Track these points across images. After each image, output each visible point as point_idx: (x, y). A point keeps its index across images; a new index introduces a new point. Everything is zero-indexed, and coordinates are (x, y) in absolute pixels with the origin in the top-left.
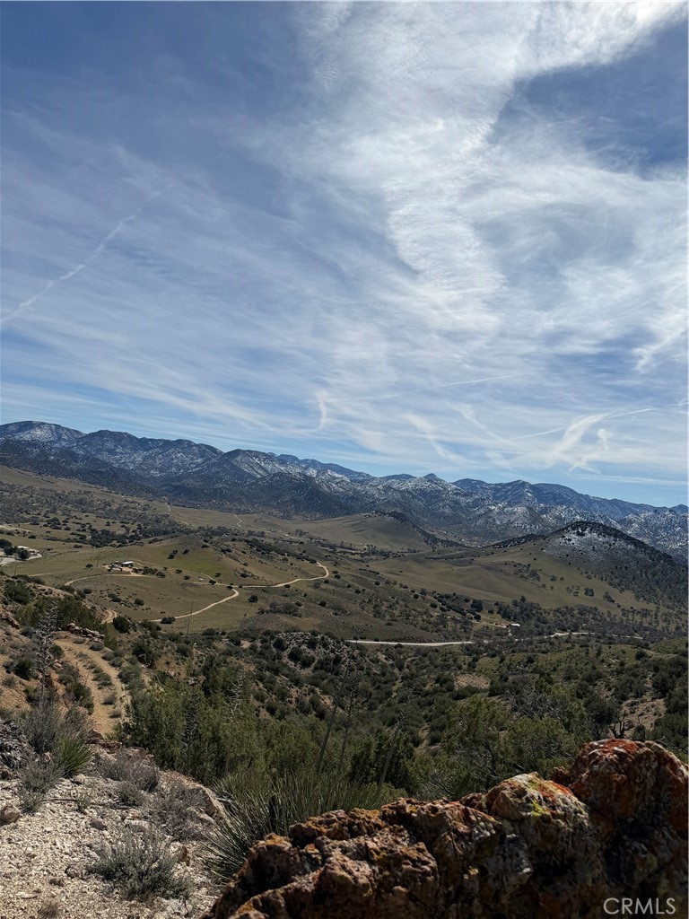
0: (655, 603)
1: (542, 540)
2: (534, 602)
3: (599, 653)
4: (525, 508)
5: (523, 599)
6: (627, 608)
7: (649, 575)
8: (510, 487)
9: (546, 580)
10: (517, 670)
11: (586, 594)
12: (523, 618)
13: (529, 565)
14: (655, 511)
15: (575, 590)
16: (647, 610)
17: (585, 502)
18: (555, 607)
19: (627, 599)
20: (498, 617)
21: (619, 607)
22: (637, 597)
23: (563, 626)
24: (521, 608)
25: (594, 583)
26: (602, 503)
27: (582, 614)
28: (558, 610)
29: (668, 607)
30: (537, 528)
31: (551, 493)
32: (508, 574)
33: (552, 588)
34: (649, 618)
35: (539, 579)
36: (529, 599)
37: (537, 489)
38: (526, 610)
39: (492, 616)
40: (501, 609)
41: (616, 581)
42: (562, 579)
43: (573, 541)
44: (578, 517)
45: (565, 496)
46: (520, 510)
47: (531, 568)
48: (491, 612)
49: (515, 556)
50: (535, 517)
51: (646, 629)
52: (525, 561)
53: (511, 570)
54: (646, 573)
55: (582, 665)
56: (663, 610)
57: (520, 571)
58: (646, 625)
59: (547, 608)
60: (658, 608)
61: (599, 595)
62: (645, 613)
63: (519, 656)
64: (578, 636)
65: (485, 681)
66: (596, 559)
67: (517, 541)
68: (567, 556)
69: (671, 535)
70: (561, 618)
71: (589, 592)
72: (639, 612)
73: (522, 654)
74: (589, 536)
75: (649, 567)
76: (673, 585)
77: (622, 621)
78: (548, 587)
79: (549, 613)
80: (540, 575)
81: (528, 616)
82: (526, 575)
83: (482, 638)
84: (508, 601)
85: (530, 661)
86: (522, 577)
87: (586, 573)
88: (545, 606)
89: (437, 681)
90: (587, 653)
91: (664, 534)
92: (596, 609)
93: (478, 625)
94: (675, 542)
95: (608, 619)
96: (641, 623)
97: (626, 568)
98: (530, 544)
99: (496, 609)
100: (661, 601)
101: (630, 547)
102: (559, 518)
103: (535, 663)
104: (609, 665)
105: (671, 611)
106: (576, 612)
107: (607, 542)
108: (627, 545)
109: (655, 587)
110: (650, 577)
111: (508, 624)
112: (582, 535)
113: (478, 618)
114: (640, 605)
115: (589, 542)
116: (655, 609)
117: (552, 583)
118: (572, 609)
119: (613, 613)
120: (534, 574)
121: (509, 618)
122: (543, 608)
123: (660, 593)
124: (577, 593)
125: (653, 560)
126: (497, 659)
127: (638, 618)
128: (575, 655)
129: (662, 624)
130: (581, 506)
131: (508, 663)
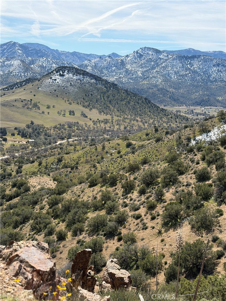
0: (111, 115)
1: (38, 82)
2: (39, 124)
3: (104, 148)
4: (19, 61)
5: (32, 123)
6: (96, 120)
7: (105, 97)
8: (5, 47)
9: (43, 108)
10: (52, 168)
11: (70, 114)
12: (35, 135)
13: (31, 100)
14: (100, 58)
15: (63, 113)
16: (107, 119)
17: (56, 54)
18: (53, 125)
19: (94, 114)
20: (18, 138)
21: (91, 120)
22: (100, 112)
23: (62, 136)
24: (33, 129)
25: (74, 107)
26: (67, 54)
27: (70, 127)
28: (55, 127)
29: (118, 116)
30: (29, 75)
31: (34, 49)
32: (18, 108)
33: (48, 113)
34: (108, 125)
35: (39, 108)
36: (37, 122)
37: (24, 47)
38: (36, 130)
39: (14, 137)
40: (19, 132)
41: (87, 104)
42: (54, 107)
43: (58, 80)
44: (54, 65)
45: (43, 51)
46: (16, 63)
47: (33, 102)
48: (13, 135)
49: (20, 94)
50: (27, 67)
51: (108, 131)
52: (28, 97)
53: (20, 104)
54: (103, 97)
55: (95, 157)
56: (115, 118)
57: (26, 105)
58: (108, 128)
59: (49, 126)
60: (112, 117)
61: (78, 114)
62: (106, 122)
63: (51, 159)
64: (73, 141)
65: (49, 179)
66: (73, 91)
67: (20, 85)
68: (55, 91)
69: (110, 73)
70: (59, 132)
71: (72, 113)
72: (102, 122)
73: (53, 157)
74: (67, 76)
75: (105, 93)
76: (119, 102)
77: (94, 128)
78: (46, 113)
79: (51, 130)
80: (40, 106)
81: (38, 133)
82: (30, 107)
83: (13, 152)
84: (23, 126)
85: (60, 160)
86: (28, 108)
87: (68, 101)
88: (47, 126)
89: (14, 186)
90: (96, 149)
91: (106, 72)
92: (78, 123)
93: (8, 145)
94: (113, 76)
95: (86, 128)
96: (105, 128)
97: (92, 95)
98: (30, 85)
99: (16, 132)
100: (113, 113)
101: (93, 81)
102: (42, 67)
103: (63, 161)
104: (111, 154)
105: (120, 118)
106: (66, 127)
107: (79, 79)
108: (91, 79)
109: (109, 105)
110: (106, 99)
111: (26, 140)
112: (63, 75)
113: (5, 140)
114: (103, 117)
115: (68, 81)
116: (111, 118)
117: (48, 110)
118: (64, 125)
119: (88, 124)
120: (35, 106)
121: (26, 137)
122: (46, 127)
123: (112, 108)
124: (65, 114)
125: (107, 88)
126: (36, 164)
127: (102, 125)
128: (88, 151)
129: (116, 127)
130: (54, 58)
131: (45, 165)
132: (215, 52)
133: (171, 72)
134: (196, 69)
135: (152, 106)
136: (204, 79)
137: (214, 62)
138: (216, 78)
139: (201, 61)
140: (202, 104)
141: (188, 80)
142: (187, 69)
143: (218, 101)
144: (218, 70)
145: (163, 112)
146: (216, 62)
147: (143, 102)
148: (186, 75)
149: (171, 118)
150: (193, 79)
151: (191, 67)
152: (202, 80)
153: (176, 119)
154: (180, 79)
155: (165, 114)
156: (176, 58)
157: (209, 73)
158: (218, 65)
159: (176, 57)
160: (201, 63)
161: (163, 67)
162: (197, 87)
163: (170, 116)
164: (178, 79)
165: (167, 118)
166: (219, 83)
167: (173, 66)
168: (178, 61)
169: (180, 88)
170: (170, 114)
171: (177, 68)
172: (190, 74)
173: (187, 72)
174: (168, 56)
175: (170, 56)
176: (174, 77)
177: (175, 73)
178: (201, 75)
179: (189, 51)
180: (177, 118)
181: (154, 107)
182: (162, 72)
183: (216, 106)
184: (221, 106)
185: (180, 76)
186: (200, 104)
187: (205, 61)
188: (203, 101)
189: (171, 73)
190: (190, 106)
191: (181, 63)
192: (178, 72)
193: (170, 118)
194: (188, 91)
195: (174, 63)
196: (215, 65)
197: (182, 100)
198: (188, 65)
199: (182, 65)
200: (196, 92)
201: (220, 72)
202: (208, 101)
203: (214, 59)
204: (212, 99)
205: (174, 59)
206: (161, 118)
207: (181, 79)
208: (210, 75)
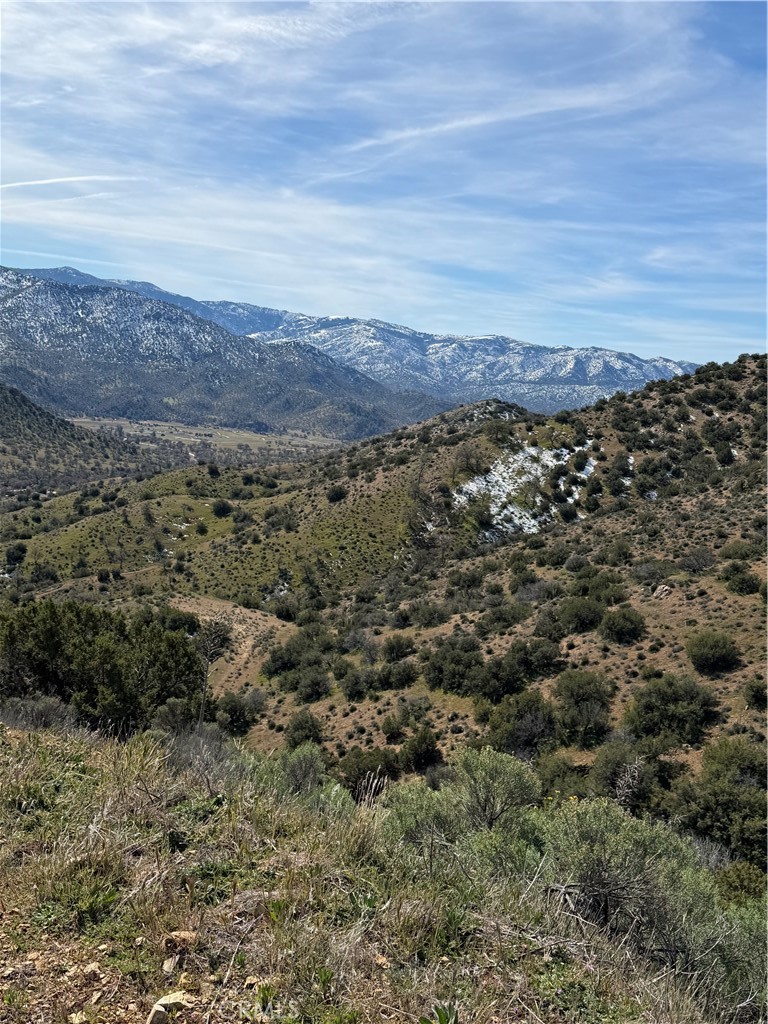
132: (133, 283)
133: (32, 324)
134: (99, 321)
135: (34, 413)
136: (124, 350)
137: (147, 307)
138: (153, 350)
139: (111, 303)
140: (129, 413)
141: (82, 350)
142: (75, 321)
143: (168, 407)
144: (157, 329)
145: (66, 429)
146: (152, 308)
147: (6, 401)
148: (75, 336)
149: (91, 445)
150: (93, 348)
151: (88, 315)
152: (119, 352)
153: (103, 448)
154: (58, 346)
155: (73, 436)
156: (43, 287)
157: (136, 335)
158: (157, 317)
159: (45, 285)
160: (111, 307)
161: (9, 309)
162: (107, 368)
163: (87, 441)
164: (53, 346)
165: (78, 446)
166: (162, 363)
167: (35, 310)
168: (50, 299)
169: (60, 369)
170: (87, 435)
171: (47, 315)
172: (84, 335)
173: (76, 327)
174: (19, 281)
175: (25, 283)
176: (42, 340)
177: (44, 326)
178: (114, 338)
179: (65, 272)
180: (108, 445)
181: (40, 415)
182: (7, 323)
183: (167, 421)
184: (178, 421)
185: (57, 336)
186: (125, 413)
187: (123, 303)
188: (130, 404)
189: (32, 327)
190: (101, 418)
191: (59, 303)
192: (53, 326)
193: (88, 447)
194: (83, 377)
195: (40, 302)
196: (149, 316)
197: (72, 399)
198: (76, 309)
199: (63, 310)
200: (107, 381)
201: (162, 334)
202: (145, 406)
203: (145, 301)
204: (152, 401)
205: (38, 292)
206: (64, 446)
207: (62, 346)
208: (138, 339)
